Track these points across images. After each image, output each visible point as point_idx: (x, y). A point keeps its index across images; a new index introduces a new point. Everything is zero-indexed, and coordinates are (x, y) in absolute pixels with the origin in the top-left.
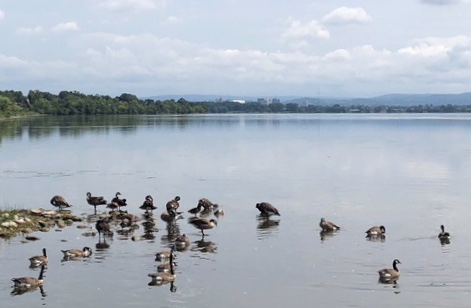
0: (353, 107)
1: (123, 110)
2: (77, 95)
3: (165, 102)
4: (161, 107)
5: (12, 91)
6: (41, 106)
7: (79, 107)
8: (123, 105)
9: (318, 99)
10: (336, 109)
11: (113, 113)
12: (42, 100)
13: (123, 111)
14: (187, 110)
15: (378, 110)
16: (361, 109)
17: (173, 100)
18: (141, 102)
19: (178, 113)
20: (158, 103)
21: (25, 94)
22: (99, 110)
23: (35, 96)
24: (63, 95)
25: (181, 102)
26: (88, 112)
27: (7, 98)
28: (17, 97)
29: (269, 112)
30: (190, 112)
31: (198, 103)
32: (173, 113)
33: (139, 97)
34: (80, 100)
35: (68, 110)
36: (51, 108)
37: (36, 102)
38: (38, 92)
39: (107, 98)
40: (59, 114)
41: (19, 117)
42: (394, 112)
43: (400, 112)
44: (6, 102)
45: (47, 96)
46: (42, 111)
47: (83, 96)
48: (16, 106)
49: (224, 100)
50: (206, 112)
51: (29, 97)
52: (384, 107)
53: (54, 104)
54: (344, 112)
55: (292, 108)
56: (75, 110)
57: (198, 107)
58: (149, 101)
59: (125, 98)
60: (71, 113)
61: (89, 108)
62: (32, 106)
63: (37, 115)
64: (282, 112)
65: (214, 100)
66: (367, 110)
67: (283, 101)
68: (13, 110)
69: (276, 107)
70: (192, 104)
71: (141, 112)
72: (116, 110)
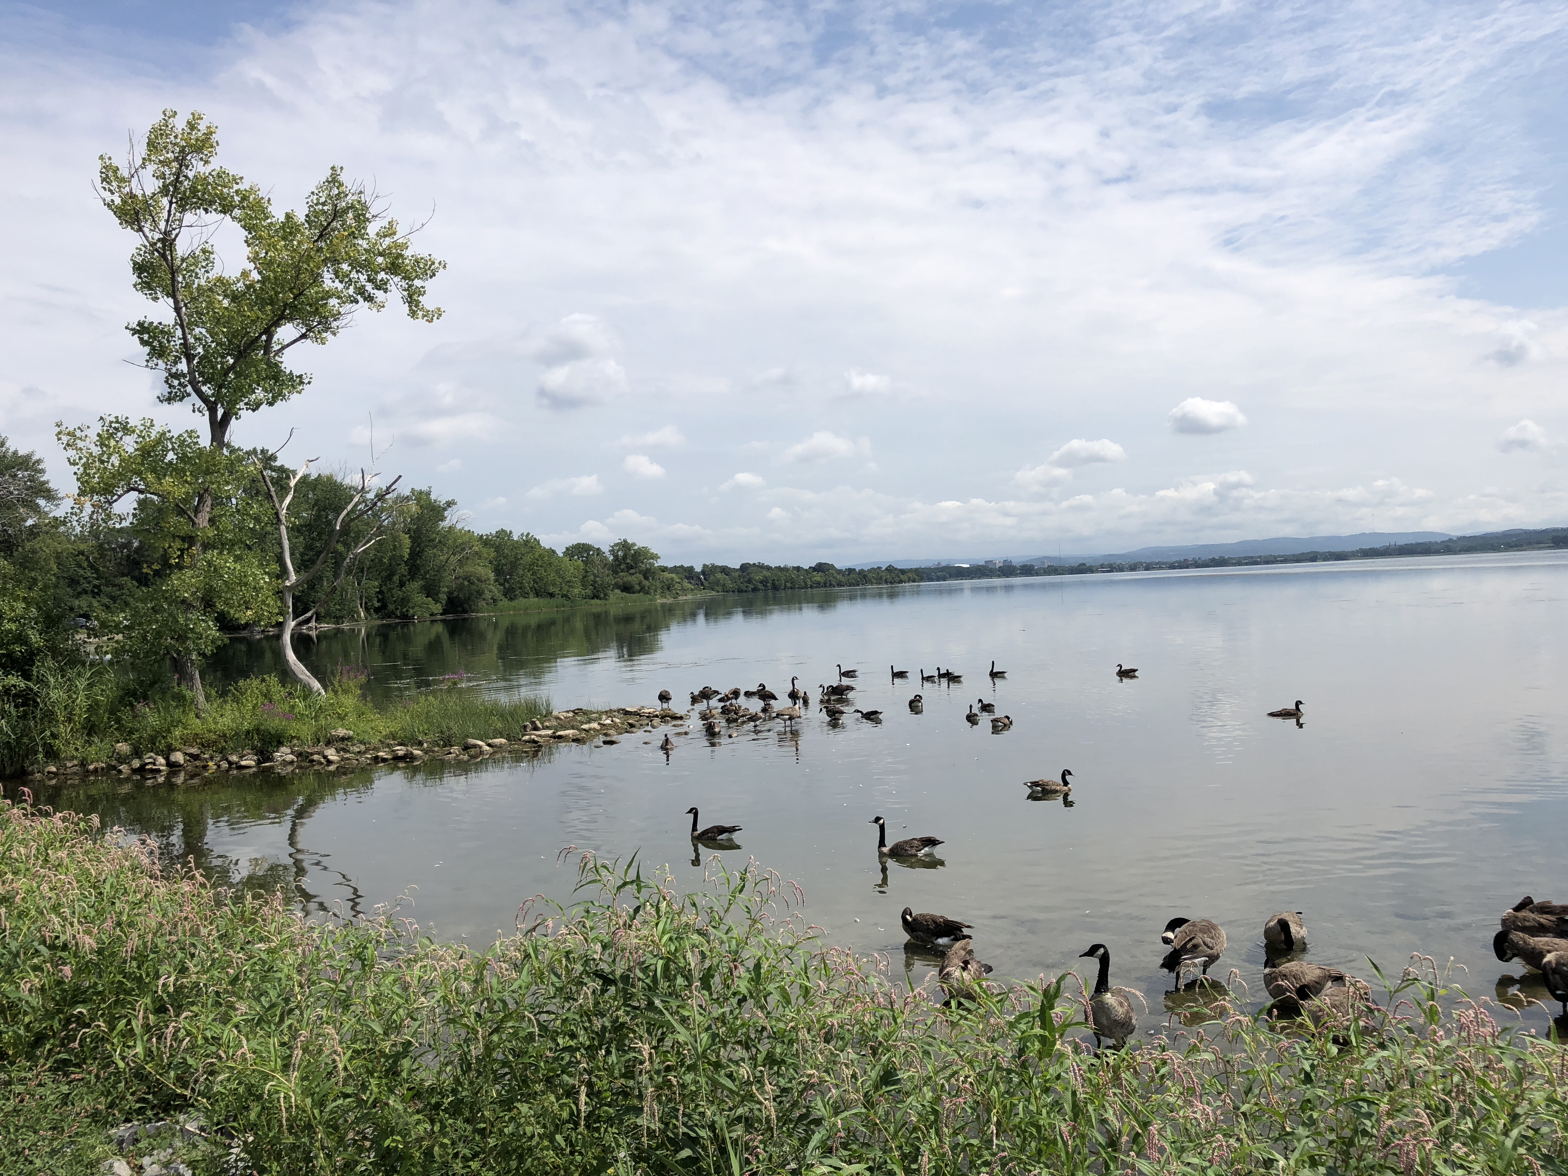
0: (1102, 566)
1: (818, 583)
2: (761, 567)
3: (872, 570)
4: (865, 577)
5: (682, 567)
6: (717, 583)
7: (764, 582)
8: (818, 577)
9: (1060, 559)
10: (1082, 569)
11: (806, 587)
12: (719, 576)
13: (818, 585)
14: (897, 579)
15: (1133, 568)
16: (1112, 568)
17: (879, 568)
18: (839, 572)
19: (886, 583)
20: (862, 572)
21: (698, 569)
22: (789, 585)
23: (709, 571)
24: (744, 567)
25: (890, 569)
26: (775, 588)
27: (674, 575)
28: (688, 573)
29: (999, 576)
30: (901, 582)
31: (911, 570)
32: (879, 584)
33: (838, 566)
34: (765, 572)
35: (751, 586)
36: (730, 584)
37: (712, 578)
38: (713, 566)
39: (798, 569)
40: (740, 591)
41: (690, 597)
42: (1154, 569)
43: (1161, 568)
44: (672, 579)
45: (725, 570)
46: (720, 588)
47: (768, 568)
48: (686, 584)
49: (943, 564)
50: (922, 580)
51: (703, 572)
52: (1141, 563)
53: (733, 580)
54: (1092, 572)
55: (1027, 570)
56: (760, 586)
57: (910, 575)
58: (851, 571)
59: (821, 568)
60: (755, 590)
61: (777, 583)
62: (706, 583)
63: (714, 593)
64: (1016, 575)
65: (930, 565)
66: (1121, 569)
67: (1017, 561)
68: (683, 589)
69: (1007, 570)
70: (903, 572)
71: (840, 584)
72: (809, 583)
